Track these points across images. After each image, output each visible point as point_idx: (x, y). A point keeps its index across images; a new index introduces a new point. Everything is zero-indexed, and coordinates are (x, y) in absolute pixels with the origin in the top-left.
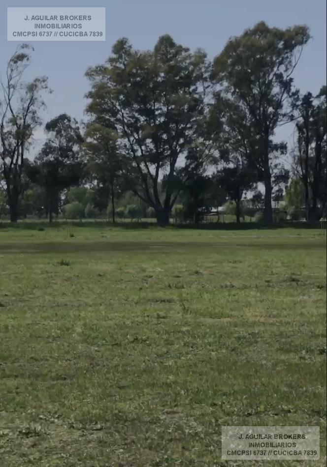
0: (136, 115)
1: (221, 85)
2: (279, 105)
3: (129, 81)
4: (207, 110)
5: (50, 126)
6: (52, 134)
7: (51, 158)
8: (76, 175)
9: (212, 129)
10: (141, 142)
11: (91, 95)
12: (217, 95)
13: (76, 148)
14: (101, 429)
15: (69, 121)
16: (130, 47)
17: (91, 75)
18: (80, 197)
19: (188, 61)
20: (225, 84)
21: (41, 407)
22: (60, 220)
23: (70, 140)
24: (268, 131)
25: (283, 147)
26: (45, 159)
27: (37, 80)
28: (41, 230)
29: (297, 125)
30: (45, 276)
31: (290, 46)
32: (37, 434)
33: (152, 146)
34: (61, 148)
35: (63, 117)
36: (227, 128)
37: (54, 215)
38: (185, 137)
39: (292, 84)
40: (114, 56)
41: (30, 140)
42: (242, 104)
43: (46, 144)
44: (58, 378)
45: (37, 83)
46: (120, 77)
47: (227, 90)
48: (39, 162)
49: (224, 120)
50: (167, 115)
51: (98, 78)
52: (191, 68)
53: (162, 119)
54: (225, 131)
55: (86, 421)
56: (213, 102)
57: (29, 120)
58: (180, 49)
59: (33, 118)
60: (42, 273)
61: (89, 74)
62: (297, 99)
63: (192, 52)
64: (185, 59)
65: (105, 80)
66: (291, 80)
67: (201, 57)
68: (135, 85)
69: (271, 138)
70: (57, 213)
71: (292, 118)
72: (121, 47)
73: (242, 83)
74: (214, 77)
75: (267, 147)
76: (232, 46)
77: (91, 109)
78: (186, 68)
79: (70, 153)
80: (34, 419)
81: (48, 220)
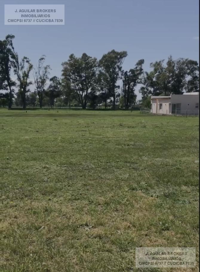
0: (76, 77)
1: (101, 68)
2: (118, 74)
3: (74, 67)
4: (97, 76)
5: (51, 80)
6: (52, 82)
7: (51, 89)
8: (59, 94)
9: (98, 81)
10: (78, 85)
11: (63, 71)
12: (100, 71)
13: (59, 86)
14: (66, 166)
15: (57, 78)
16: (75, 56)
17: (63, 65)
18: (60, 101)
19: (92, 61)
20: (102, 68)
21: (49, 160)
22: (54, 107)
23: (57, 84)
24: (115, 82)
25: (119, 87)
26: (50, 89)
27: (47, 66)
28: (49, 110)
29: (123, 80)
30: (50, 123)
31: (121, 57)
32: (48, 168)
33: (81, 86)
34: (54, 86)
35: (55, 77)
36: (103, 81)
37: (53, 106)
38: (90, 83)
39: (122, 68)
40: (70, 59)
41: (45, 84)
42: (107, 74)
43: (50, 85)
44: (53, 152)
45: (47, 67)
46: (71, 65)
47: (103, 70)
48: (48, 90)
49: (102, 78)
50: (86, 77)
51: (65, 66)
52: (92, 63)
53: (84, 78)
54: (102, 82)
55: (61, 164)
56: (99, 73)
57: (45, 78)
58: (89, 57)
59: (46, 77)
60: (49, 123)
61: (63, 64)
62: (123, 73)
63: (93, 58)
64: (91, 60)
65: (67, 66)
66: (121, 67)
67: (96, 59)
68: (76, 68)
69: (115, 84)
70: (54, 105)
71: (121, 78)
72: (72, 56)
73: (107, 68)
74: (99, 66)
75: (114, 87)
76: (104, 57)
77: (63, 75)
78: (91, 63)
79: (57, 88)
80: (47, 163)
81: (51, 107)
